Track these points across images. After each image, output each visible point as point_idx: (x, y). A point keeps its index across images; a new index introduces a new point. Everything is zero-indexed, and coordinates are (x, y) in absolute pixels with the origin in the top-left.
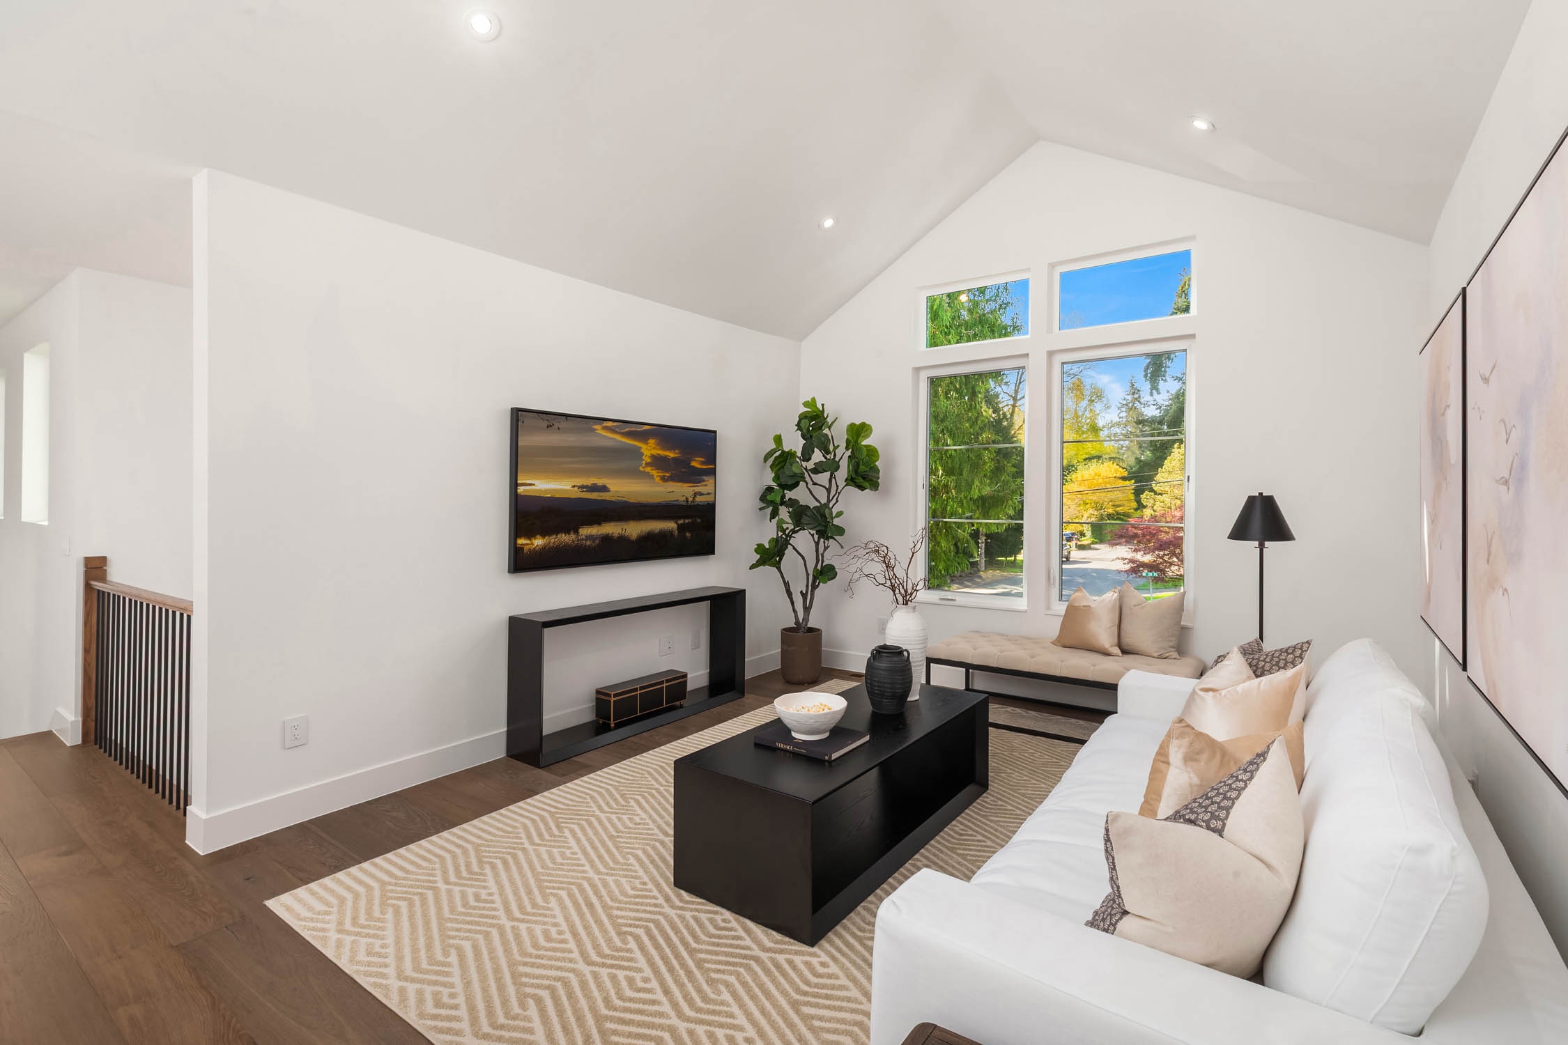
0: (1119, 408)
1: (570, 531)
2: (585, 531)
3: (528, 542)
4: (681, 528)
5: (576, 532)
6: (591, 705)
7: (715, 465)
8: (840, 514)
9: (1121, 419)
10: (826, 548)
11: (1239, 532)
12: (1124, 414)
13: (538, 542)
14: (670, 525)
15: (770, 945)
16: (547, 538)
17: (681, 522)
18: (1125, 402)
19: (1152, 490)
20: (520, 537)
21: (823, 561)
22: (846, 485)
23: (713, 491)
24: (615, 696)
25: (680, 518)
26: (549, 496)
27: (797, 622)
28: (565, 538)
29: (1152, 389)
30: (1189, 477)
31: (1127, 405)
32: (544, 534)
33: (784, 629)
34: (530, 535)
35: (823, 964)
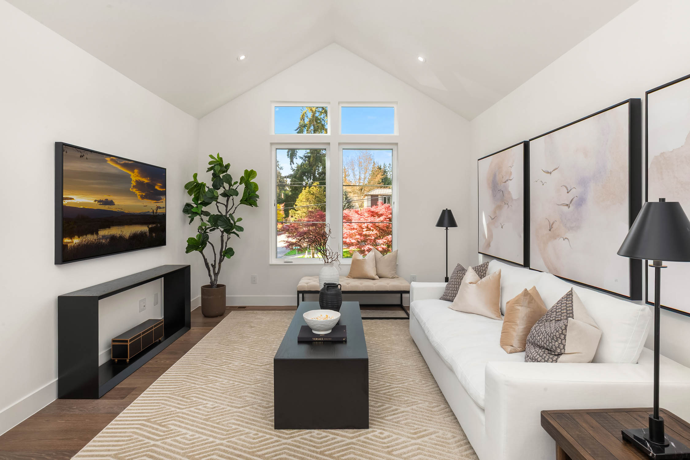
1: (94, 232)
2: (103, 233)
3: (70, 241)
4: (151, 230)
5: (97, 234)
6: (107, 350)
7: (165, 188)
8: (240, 220)
10: (228, 239)
11: (440, 224)
13: (76, 241)
14: (145, 229)
15: (351, 435)
16: (81, 237)
17: (150, 226)
19: (294, 209)
20: (66, 237)
21: (226, 246)
22: (240, 204)
23: (165, 207)
24: (130, 341)
25: (150, 223)
26: (82, 207)
27: (211, 282)
28: (90, 238)
29: (290, 161)
30: (394, 202)
32: (80, 235)
33: (203, 287)
34: (71, 237)
35: (381, 433)
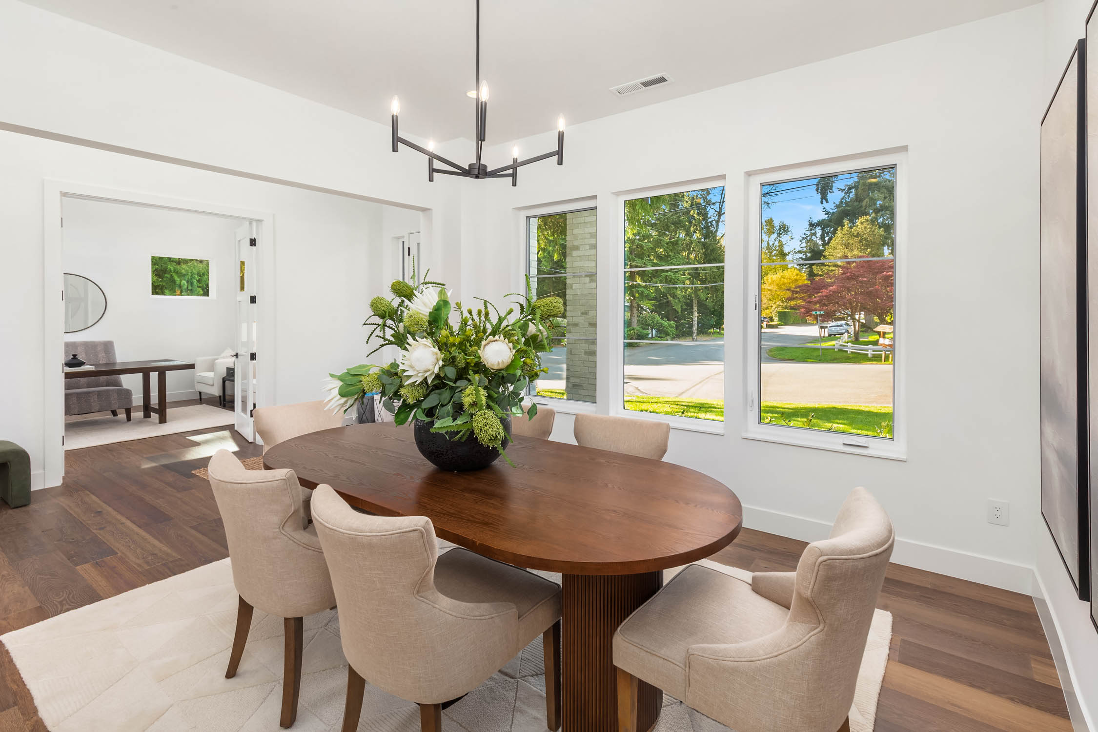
0: (800, 241)
9: (802, 249)
12: (804, 245)
18: (805, 236)
29: (822, 199)
31: (806, 238)
